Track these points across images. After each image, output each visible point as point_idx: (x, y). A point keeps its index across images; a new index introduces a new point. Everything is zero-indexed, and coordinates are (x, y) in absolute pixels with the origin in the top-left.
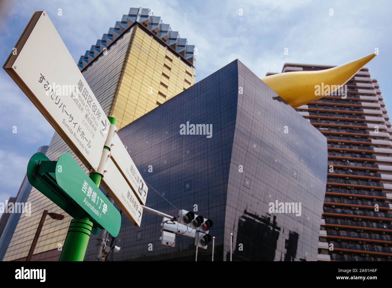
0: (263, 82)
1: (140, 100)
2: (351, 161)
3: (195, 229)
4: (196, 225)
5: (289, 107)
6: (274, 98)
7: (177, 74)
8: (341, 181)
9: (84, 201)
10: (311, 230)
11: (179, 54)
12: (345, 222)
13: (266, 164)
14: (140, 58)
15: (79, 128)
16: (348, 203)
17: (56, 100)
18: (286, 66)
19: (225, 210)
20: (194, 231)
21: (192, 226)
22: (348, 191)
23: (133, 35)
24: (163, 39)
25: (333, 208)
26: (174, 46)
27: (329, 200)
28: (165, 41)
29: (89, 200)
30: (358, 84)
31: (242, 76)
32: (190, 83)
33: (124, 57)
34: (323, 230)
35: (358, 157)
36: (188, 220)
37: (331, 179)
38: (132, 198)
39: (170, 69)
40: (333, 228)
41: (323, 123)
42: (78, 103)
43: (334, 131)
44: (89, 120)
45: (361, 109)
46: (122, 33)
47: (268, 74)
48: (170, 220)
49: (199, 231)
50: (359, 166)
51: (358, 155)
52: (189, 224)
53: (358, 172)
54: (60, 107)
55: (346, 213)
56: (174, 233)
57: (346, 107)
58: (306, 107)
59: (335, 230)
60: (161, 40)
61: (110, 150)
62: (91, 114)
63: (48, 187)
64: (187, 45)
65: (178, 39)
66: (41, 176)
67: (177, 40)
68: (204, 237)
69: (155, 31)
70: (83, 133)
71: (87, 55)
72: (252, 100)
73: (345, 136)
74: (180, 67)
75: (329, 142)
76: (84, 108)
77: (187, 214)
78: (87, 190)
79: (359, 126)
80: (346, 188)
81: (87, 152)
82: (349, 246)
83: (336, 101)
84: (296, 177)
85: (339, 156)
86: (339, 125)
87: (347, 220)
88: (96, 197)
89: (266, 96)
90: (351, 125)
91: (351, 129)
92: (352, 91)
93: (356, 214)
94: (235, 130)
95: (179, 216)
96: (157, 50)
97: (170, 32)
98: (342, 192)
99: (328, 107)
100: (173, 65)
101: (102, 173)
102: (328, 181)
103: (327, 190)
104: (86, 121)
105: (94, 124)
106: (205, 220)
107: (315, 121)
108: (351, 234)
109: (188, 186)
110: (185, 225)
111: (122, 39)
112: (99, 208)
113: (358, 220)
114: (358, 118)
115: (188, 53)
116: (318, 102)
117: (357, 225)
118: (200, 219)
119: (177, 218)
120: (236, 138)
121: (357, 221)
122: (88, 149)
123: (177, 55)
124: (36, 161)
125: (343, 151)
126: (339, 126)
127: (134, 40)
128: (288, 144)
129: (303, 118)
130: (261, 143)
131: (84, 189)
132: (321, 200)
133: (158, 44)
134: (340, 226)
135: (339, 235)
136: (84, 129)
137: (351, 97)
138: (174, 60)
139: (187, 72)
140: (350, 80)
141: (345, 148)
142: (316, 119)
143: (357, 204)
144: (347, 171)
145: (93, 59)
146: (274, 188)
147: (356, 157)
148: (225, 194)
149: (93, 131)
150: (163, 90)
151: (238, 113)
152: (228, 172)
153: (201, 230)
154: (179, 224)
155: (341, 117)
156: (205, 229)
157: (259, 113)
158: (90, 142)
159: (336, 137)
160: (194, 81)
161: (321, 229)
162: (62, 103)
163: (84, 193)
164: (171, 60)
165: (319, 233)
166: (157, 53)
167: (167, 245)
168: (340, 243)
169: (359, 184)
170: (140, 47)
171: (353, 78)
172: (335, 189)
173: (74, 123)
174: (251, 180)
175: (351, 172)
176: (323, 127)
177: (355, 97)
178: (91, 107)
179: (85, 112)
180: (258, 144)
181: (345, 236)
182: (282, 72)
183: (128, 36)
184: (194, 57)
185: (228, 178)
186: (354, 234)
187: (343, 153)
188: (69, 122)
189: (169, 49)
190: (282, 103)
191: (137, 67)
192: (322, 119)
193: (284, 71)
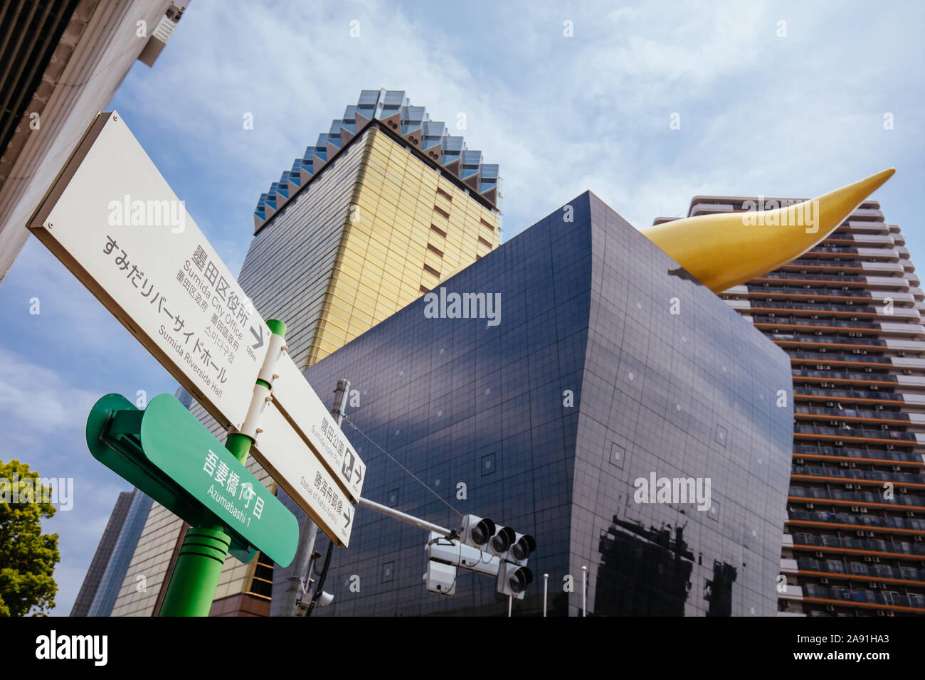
0: (645, 238)
1: (384, 283)
2: (847, 405)
3: (496, 555)
4: (499, 548)
5: (704, 291)
6: (671, 273)
7: (462, 227)
8: (826, 449)
9: (210, 491)
10: (761, 558)
11: (465, 183)
12: (839, 541)
13: (658, 415)
14: (383, 194)
15: (197, 344)
16: (843, 499)
17: (143, 287)
18: (696, 202)
19: (570, 515)
20: (496, 560)
21: (491, 549)
22: (842, 472)
23: (369, 146)
24: (431, 153)
25: (810, 510)
26: (454, 167)
27: (800, 491)
28: (436, 157)
29: (222, 490)
30: (858, 238)
31: (600, 227)
32: (489, 245)
33: (351, 194)
34: (789, 558)
35: (863, 397)
36: (481, 536)
37: (803, 446)
38: (328, 487)
39: (446, 216)
40: (812, 554)
41: (782, 323)
42: (196, 294)
43: (808, 341)
44: (220, 326)
45: (866, 291)
46: (345, 143)
47: (658, 222)
48: (444, 536)
49: (506, 561)
50: (866, 416)
51: (862, 393)
52: (484, 546)
53: (863, 430)
54: (152, 302)
55: (839, 521)
56: (454, 565)
57: (831, 288)
58: (743, 290)
59: (815, 558)
60: (427, 155)
61: (270, 387)
62: (225, 315)
63: (135, 463)
64: (482, 165)
65: (464, 151)
66: (116, 441)
67: (461, 154)
68: (518, 573)
69: (415, 138)
70: (207, 353)
71: (274, 193)
72: (623, 277)
73: (830, 351)
74: (468, 212)
75: (795, 366)
76: (209, 302)
77: (480, 525)
78: (216, 469)
79: (865, 329)
80: (837, 464)
81: (218, 392)
82: (848, 594)
83: (808, 275)
84: (723, 443)
85: (819, 395)
86: (818, 326)
87: (842, 536)
88: (237, 485)
89: (652, 269)
90: (844, 327)
91: (845, 335)
92: (843, 252)
93: (861, 522)
94: (588, 342)
95: (462, 529)
96: (419, 177)
97: (445, 137)
98: (829, 475)
99: (792, 289)
100: (453, 207)
101: (252, 435)
102: (796, 450)
103: (794, 472)
104: (214, 328)
105: (233, 334)
106: (519, 536)
107: (764, 320)
108: (852, 568)
109: (488, 464)
110: (475, 547)
111: (346, 157)
112: (246, 506)
113: (867, 535)
114: (860, 312)
115: (484, 180)
116: (770, 278)
117: (866, 547)
118: (508, 535)
119: (459, 533)
120: (590, 360)
121: (865, 538)
122: (220, 386)
123: (462, 186)
124: (107, 410)
125: (830, 383)
126: (818, 331)
127: (371, 157)
128: (705, 372)
129: (736, 313)
130: (646, 370)
131: (207, 467)
132: (781, 493)
133: (421, 164)
134: (825, 548)
135: (825, 569)
136: (208, 344)
137: (842, 266)
138: (454, 196)
139: (483, 221)
140: (838, 229)
141: (833, 376)
142: (766, 315)
143: (864, 499)
144: (840, 428)
145: (287, 200)
146: (676, 467)
147: (857, 396)
148: (568, 481)
149: (232, 349)
150: (434, 261)
151: (592, 305)
152: (574, 434)
153: (511, 558)
154: (463, 545)
155: (823, 311)
156: (519, 555)
157: (639, 306)
158: (223, 371)
159: (811, 354)
160: (497, 240)
161: (783, 557)
162: (158, 294)
163: (209, 475)
164: (449, 198)
165: (778, 565)
166: (418, 183)
167: (439, 591)
168: (828, 586)
169: (866, 456)
170: (383, 172)
171: (846, 224)
172: (814, 467)
173: (185, 334)
174: (625, 450)
175: (847, 430)
176: (781, 332)
177: (851, 266)
178: (224, 300)
179: (211, 310)
180: (639, 372)
181: (838, 572)
182: (689, 216)
183: (357, 150)
184: (498, 190)
185: (573, 446)
186: (859, 567)
187: (827, 388)
188: (174, 332)
189: (445, 174)
190: (689, 282)
191: (379, 214)
192: (779, 316)
193: (692, 212)
